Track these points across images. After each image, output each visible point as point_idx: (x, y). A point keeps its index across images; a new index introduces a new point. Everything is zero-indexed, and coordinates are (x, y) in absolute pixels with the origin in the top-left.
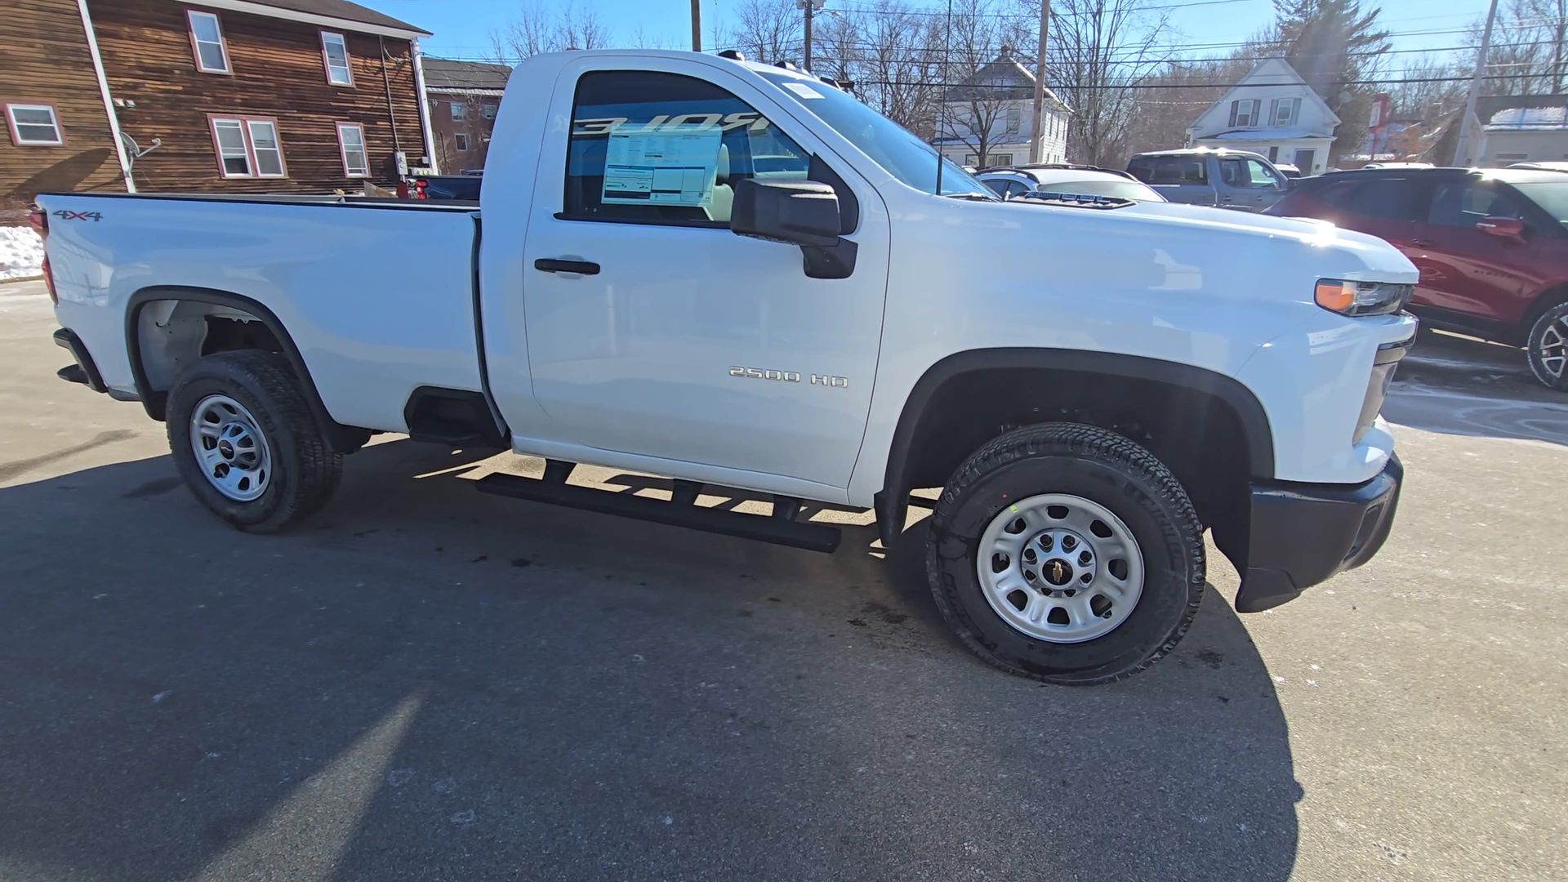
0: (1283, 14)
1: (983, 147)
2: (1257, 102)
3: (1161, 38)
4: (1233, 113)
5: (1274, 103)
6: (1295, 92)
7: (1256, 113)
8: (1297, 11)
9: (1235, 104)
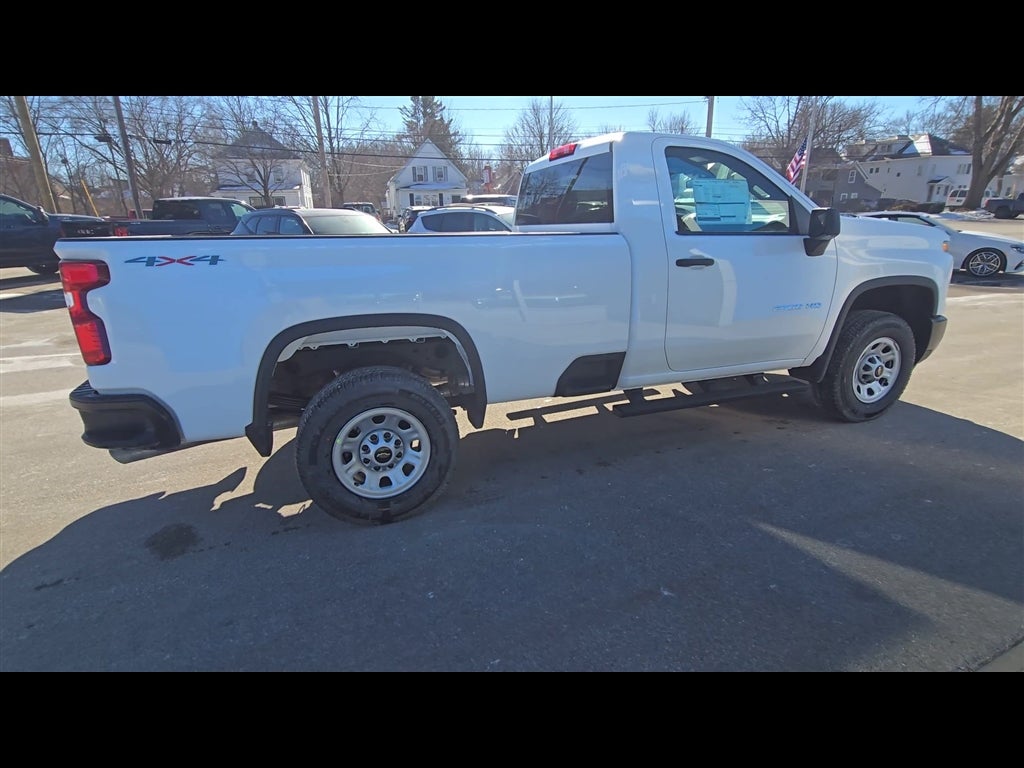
0: (405, 116)
1: (266, 191)
2: (425, 167)
3: (373, 125)
4: (414, 174)
5: (434, 168)
6: (443, 163)
7: (426, 173)
8: (412, 116)
9: (414, 168)
